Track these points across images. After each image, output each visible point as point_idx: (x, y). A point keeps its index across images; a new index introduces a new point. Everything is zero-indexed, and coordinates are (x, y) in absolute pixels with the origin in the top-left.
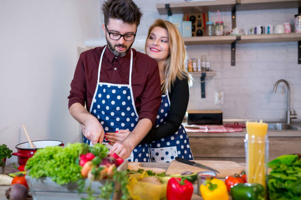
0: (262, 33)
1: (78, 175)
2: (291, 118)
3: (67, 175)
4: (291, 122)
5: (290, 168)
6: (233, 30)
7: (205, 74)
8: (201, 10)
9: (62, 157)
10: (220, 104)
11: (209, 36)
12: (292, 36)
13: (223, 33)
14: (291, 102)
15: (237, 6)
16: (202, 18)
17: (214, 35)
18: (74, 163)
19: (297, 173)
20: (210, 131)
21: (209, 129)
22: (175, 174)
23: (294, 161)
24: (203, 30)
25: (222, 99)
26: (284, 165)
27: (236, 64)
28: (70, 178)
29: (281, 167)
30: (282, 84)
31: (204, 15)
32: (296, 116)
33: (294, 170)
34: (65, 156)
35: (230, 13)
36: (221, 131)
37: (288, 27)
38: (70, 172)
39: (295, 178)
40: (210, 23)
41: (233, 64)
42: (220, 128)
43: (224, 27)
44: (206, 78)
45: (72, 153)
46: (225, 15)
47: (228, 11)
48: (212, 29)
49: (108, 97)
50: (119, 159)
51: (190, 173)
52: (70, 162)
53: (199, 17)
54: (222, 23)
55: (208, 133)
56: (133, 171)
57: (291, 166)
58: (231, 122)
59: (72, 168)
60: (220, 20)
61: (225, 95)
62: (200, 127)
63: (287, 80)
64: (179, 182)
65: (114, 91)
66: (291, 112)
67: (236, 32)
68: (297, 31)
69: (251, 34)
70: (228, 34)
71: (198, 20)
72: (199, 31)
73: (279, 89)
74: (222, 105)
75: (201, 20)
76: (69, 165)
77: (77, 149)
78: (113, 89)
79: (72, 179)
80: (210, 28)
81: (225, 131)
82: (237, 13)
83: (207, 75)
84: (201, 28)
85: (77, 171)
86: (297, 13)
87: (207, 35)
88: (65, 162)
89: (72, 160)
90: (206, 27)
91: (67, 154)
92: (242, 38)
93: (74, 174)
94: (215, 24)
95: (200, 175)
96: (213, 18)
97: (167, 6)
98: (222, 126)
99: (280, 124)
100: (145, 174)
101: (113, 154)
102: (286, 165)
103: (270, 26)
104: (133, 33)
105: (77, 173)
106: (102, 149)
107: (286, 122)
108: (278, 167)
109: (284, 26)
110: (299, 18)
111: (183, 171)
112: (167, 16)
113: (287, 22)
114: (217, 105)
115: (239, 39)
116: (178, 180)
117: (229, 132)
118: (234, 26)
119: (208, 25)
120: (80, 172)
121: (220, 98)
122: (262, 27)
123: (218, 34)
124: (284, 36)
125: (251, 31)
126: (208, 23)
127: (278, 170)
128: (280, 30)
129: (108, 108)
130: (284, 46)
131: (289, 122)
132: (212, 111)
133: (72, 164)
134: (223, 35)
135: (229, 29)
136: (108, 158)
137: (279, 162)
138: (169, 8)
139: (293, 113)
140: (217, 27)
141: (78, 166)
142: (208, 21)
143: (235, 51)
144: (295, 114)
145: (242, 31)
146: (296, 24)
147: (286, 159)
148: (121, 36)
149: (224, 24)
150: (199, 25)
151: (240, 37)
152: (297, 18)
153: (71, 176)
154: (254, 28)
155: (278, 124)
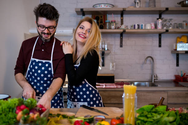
0: (138, 28)
1: (14, 120)
2: (154, 79)
3: (7, 120)
4: (154, 81)
5: (150, 113)
6: (121, 26)
7: (104, 52)
8: (102, 13)
9: (4, 108)
10: (113, 70)
11: (107, 29)
12: (156, 30)
13: (116, 27)
14: (155, 70)
15: (124, 11)
16: (103, 18)
17: (110, 28)
18: (12, 112)
19: (153, 117)
20: (106, 87)
21: (106, 86)
22: (81, 117)
23: (152, 109)
24: (103, 25)
25: (114, 67)
26: (146, 112)
27: (123, 46)
28: (8, 122)
29: (144, 113)
30: (149, 59)
31: (104, 16)
32: (157, 78)
33: (152, 115)
34: (6, 107)
35: (120, 16)
36: (113, 87)
37: (153, 25)
38: (9, 118)
39: (152, 120)
40: (107, 21)
41: (121, 46)
42: (113, 85)
43: (116, 24)
44: (105, 54)
45: (11, 106)
46: (117, 17)
47: (119, 14)
48: (109, 25)
49: (36, 68)
50: (43, 109)
51: (90, 116)
52: (9, 111)
53: (101, 17)
54: (115, 22)
55: (105, 88)
56: (54, 115)
57: (150, 112)
58: (120, 81)
59: (11, 115)
60: (114, 20)
61: (116, 65)
62: (101, 84)
63: (152, 56)
64: (81, 123)
65: (40, 64)
66: (154, 76)
67: (123, 27)
68: (158, 28)
69: (132, 29)
70: (118, 28)
71: (101, 19)
72: (101, 26)
73: (148, 62)
74: (114, 71)
75: (102, 19)
76: (9, 113)
77: (15, 103)
78: (39, 63)
79: (10, 123)
80: (107, 24)
81: (116, 87)
82: (124, 16)
83: (105, 53)
84: (102, 24)
85: (14, 117)
86: (158, 17)
87: (106, 28)
88: (6, 112)
89: (11, 110)
90: (105, 23)
91: (7, 106)
92: (127, 31)
93: (11, 120)
94: (110, 22)
95: (95, 118)
96: (110, 18)
97: (82, 10)
98: (114, 84)
99: (148, 83)
100: (61, 118)
101: (39, 105)
102: (147, 111)
103: (142, 24)
104: (53, 26)
105: (13, 119)
106: (32, 102)
107: (152, 81)
108: (143, 113)
109: (151, 24)
110: (159, 20)
111: (86, 114)
112: (82, 16)
113: (153, 22)
114: (111, 70)
115: (124, 31)
116: (81, 122)
117: (118, 88)
118: (122, 23)
119: (106, 23)
120: (16, 118)
121: (113, 67)
122: (138, 25)
123: (112, 28)
124: (150, 31)
125: (132, 27)
126: (106, 21)
127: (142, 115)
128: (148, 27)
129: (36, 74)
130: (151, 36)
131: (153, 81)
132: (108, 74)
133: (11, 113)
134: (115, 29)
135: (119, 25)
136: (36, 108)
137: (143, 109)
138: (83, 11)
139: (155, 76)
140: (112, 24)
141: (15, 114)
142: (107, 20)
143: (122, 39)
144: (157, 77)
145: (127, 26)
146: (158, 23)
147: (148, 108)
148: (46, 28)
149: (116, 22)
150: (101, 22)
151: (125, 30)
152: (158, 21)
153: (9, 121)
154: (134, 25)
155: (147, 83)
